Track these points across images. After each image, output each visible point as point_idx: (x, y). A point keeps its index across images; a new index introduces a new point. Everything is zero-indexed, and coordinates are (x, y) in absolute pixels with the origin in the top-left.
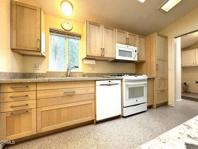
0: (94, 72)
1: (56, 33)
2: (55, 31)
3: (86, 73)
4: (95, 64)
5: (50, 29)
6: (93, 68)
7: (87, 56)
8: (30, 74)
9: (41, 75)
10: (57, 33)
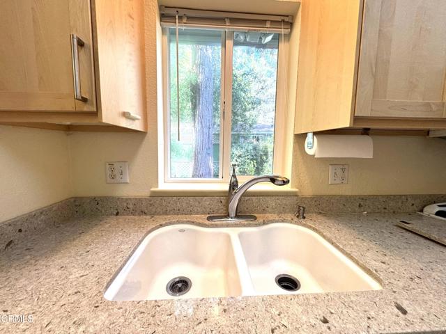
0: (347, 190)
1: (185, 20)
2: (182, 12)
3: (311, 194)
4: (370, 156)
5: (161, 7)
6: (343, 170)
7: (356, 119)
8: (97, 201)
9: (131, 206)
10: (189, 18)
